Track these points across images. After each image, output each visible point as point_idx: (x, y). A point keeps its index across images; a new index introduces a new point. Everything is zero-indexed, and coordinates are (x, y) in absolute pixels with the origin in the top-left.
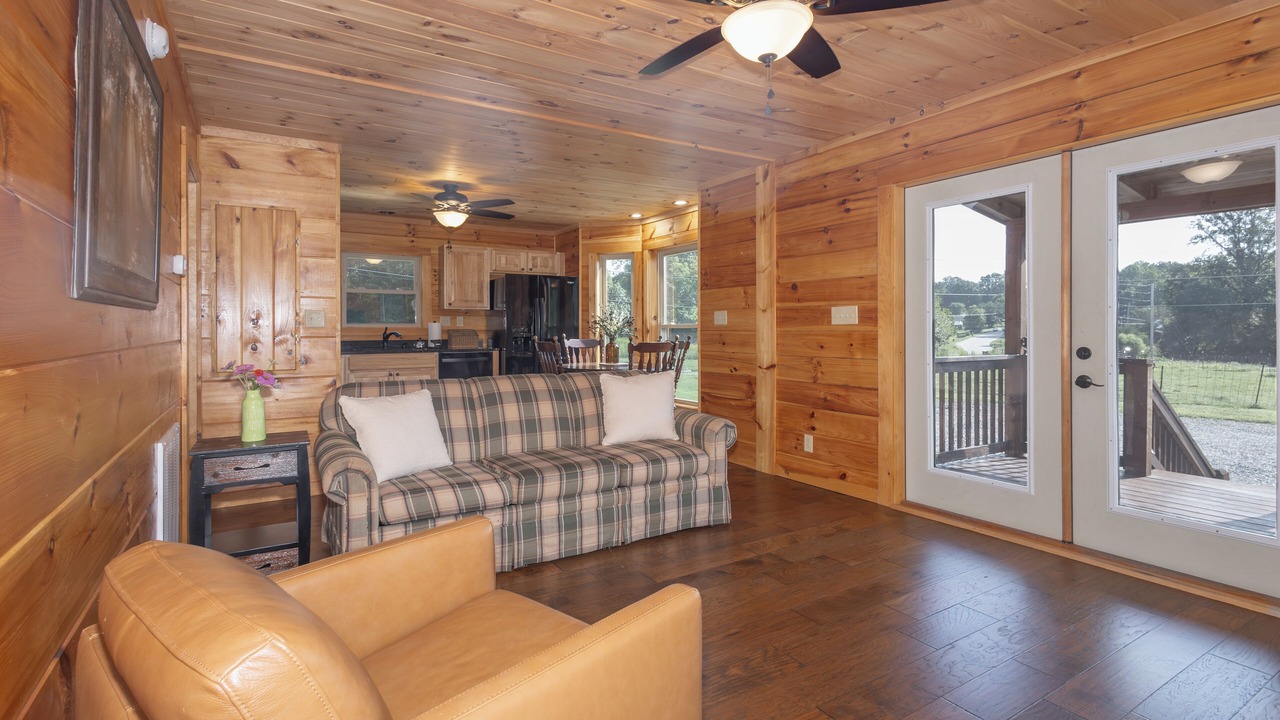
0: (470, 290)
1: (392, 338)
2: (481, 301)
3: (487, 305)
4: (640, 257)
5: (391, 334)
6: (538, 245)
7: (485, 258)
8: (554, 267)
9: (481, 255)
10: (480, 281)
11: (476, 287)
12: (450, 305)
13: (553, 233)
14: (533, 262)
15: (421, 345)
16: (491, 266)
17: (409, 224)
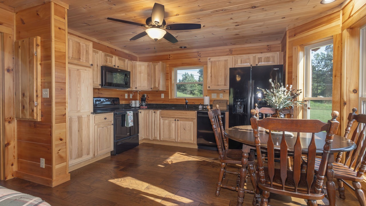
3: (228, 87)
6: (269, 51)
7: (229, 61)
8: (274, 62)
9: (226, 61)
10: (225, 74)
11: (223, 78)
12: (209, 87)
13: (279, 42)
14: (259, 60)
15: (200, 107)
16: (232, 65)
17: (198, 52)
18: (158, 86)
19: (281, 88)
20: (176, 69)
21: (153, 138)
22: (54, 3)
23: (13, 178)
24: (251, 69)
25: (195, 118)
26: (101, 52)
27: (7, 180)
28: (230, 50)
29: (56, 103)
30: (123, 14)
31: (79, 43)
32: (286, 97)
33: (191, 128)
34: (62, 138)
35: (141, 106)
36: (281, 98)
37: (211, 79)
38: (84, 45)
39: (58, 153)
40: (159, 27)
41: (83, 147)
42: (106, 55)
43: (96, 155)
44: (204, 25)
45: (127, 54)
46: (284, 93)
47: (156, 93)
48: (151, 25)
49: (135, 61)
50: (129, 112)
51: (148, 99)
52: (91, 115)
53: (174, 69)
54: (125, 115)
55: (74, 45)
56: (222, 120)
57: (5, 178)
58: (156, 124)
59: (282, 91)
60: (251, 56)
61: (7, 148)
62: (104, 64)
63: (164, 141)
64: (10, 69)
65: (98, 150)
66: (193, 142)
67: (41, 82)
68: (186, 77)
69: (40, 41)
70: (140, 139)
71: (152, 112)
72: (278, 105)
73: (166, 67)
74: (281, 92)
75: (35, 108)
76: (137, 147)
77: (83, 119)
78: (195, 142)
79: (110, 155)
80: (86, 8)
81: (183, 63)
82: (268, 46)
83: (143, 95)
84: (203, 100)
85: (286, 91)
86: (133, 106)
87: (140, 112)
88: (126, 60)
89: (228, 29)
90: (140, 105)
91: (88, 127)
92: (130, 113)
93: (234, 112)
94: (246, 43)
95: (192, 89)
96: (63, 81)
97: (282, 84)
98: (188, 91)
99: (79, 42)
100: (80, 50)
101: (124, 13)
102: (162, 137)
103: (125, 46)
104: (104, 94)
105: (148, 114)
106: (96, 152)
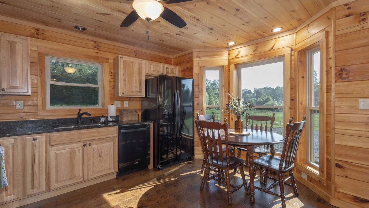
0: (134, 85)
1: (84, 116)
2: (140, 92)
3: (143, 94)
4: (227, 69)
5: (83, 114)
9: (140, 64)
10: (140, 79)
11: (137, 83)
12: (123, 93)
14: (167, 70)
17: (95, 42)
66: (113, 171)
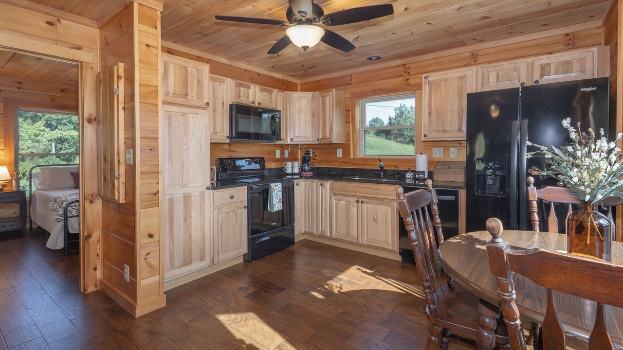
0: (449, 119)
2: (461, 130)
3: (464, 135)
6: (569, 47)
7: (468, 80)
8: (584, 72)
9: (461, 78)
10: (460, 106)
11: (456, 115)
12: (425, 136)
13: (599, 23)
14: (543, 70)
15: (409, 175)
16: (477, 88)
17: (405, 65)
18: (330, 135)
19: (599, 142)
20: (364, 101)
21: (319, 233)
22: (139, 3)
23: (96, 290)
24: (520, 94)
25: (395, 200)
26: (229, 80)
27: (87, 292)
28: (473, 55)
29: (141, 173)
30: (249, 7)
31: (186, 69)
32: (615, 168)
33: (386, 219)
34: (151, 232)
35: (302, 171)
36: (598, 170)
37: (429, 119)
38: (195, 70)
39: (146, 259)
40: (309, 22)
41: (193, 247)
42: (238, 85)
43: (216, 260)
44: (406, 6)
45: (278, 80)
46: (607, 158)
47: (327, 147)
48: (296, 21)
49: (290, 92)
50: (274, 184)
51: (314, 159)
52: (207, 192)
53: (360, 101)
54: (267, 190)
55: (177, 72)
56: (439, 215)
57: (85, 290)
58: (323, 207)
59: (602, 151)
60: (522, 64)
61: (88, 242)
62: (235, 100)
63: (337, 240)
64: (93, 117)
65: (220, 252)
66: (390, 248)
67: (125, 138)
68: (402, 113)
69: (123, 69)
70: (296, 233)
71: (317, 183)
72: (588, 190)
73: (346, 98)
74: (598, 154)
75: (116, 181)
76: (290, 248)
77: (193, 198)
78: (396, 248)
79: (242, 261)
80: (189, 4)
81: (376, 90)
82: (567, 35)
83: (306, 151)
84: (414, 161)
85: (614, 153)
86: (289, 171)
87: (297, 184)
88: (274, 91)
89: (461, 7)
90: (300, 169)
91: (202, 213)
92: (276, 186)
93: (477, 192)
94: (511, 34)
95: (412, 134)
96: (154, 136)
97: (602, 132)
98: (405, 138)
99: (186, 65)
100: (188, 80)
101: (249, 5)
102: (334, 233)
103: (272, 65)
104: (241, 152)
105: (310, 188)
106: (216, 255)
